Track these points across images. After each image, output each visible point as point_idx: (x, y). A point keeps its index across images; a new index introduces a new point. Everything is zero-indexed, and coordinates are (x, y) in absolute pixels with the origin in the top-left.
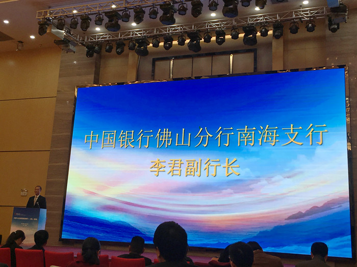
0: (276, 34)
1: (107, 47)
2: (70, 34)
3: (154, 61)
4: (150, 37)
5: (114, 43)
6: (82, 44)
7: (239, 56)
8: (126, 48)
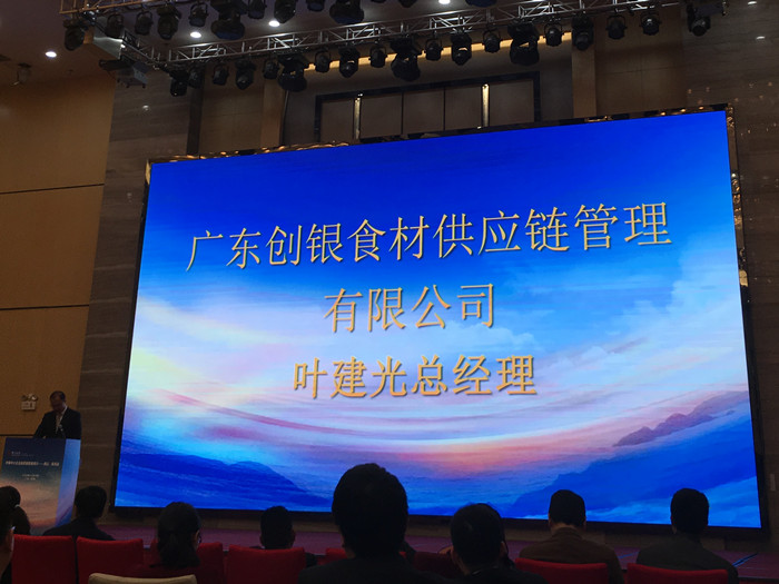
0: (579, 40)
1: (217, 73)
2: (135, 46)
3: (319, 102)
4: (310, 50)
5: (231, 65)
6: (162, 68)
7: (503, 88)
8: (258, 76)
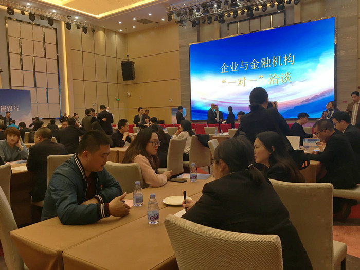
1: (203, 21)
3: (229, 24)
4: (225, 12)
5: (206, 17)
6: (189, 20)
7: (276, 16)
8: (213, 20)
